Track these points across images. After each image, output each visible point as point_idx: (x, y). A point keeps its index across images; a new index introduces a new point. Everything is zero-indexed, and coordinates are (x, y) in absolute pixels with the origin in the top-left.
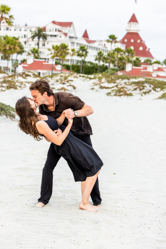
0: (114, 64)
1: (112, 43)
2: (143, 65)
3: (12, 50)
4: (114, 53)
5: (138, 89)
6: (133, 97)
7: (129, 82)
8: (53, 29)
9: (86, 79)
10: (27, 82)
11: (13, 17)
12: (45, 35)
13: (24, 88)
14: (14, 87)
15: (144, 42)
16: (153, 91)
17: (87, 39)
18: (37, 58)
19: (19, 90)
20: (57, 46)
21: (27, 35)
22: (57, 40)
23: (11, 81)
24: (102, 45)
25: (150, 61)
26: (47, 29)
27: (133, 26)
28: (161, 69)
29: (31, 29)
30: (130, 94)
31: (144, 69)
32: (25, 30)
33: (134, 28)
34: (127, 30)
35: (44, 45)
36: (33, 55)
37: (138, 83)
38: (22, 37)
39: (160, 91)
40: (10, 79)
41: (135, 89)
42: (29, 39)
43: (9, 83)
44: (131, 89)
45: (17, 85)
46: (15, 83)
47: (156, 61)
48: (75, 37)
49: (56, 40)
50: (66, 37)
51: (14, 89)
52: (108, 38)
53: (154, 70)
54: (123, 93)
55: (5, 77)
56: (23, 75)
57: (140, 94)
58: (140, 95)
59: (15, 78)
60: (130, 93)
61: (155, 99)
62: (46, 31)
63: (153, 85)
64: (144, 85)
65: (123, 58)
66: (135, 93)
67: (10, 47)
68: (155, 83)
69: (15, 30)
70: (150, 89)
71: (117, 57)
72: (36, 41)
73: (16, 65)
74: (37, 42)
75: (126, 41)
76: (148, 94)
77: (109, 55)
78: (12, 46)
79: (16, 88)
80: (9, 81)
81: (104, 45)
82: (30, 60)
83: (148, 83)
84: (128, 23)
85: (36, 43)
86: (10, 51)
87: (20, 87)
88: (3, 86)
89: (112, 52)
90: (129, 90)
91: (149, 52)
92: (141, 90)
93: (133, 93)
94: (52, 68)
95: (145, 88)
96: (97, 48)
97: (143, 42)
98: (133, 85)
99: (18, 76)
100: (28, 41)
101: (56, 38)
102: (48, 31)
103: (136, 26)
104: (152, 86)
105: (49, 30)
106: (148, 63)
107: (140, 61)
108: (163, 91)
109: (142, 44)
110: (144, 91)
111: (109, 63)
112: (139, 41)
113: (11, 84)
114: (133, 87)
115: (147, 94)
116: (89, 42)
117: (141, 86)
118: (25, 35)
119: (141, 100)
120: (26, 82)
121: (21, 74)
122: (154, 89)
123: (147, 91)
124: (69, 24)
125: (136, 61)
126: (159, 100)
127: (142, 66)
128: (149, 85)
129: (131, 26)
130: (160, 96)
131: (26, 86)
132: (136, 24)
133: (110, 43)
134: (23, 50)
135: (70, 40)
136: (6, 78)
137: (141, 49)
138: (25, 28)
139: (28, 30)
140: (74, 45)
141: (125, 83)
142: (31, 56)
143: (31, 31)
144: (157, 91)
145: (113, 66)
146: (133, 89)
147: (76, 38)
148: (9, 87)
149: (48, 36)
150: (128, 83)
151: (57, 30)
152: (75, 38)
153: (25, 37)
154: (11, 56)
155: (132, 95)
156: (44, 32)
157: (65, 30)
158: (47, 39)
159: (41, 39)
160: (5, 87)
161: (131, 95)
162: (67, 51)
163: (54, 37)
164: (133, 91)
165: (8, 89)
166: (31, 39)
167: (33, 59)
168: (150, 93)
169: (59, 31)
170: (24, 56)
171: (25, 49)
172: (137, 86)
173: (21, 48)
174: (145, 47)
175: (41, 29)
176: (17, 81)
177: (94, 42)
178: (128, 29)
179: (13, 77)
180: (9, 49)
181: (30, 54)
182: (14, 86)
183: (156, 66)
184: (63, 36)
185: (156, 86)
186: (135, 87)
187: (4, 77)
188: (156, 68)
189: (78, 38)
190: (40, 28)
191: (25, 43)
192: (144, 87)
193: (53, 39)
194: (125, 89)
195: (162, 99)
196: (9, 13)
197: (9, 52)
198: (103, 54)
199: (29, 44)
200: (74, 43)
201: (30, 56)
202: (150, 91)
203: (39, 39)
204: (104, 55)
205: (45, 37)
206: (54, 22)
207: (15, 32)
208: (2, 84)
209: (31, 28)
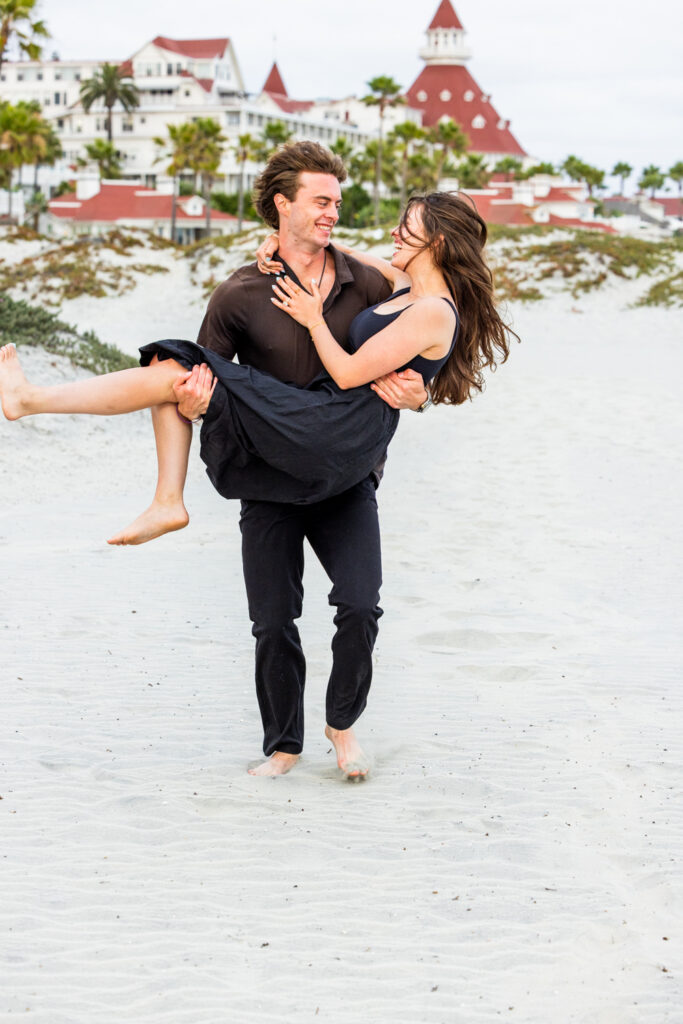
0: (392, 184)
1: (382, 109)
2: (495, 181)
3: (24, 151)
4: (391, 143)
5: (558, 273)
6: (543, 302)
7: (519, 250)
8: (159, 67)
9: (357, 244)
10: (138, 267)
11: (45, 26)
12: (130, 89)
13: (128, 291)
14: (92, 288)
15: (489, 97)
16: (612, 277)
17: (279, 96)
18: (110, 176)
19: (113, 297)
20: (184, 129)
21: (65, 95)
22: (178, 106)
23: (76, 266)
24: (338, 117)
25: (518, 166)
26: (135, 66)
27: (446, 43)
28: (563, 192)
29: (78, 72)
30: (530, 292)
31: (499, 196)
32: (58, 77)
33: (447, 49)
34: (424, 58)
35: (128, 128)
36: (94, 166)
37: (553, 251)
38: (47, 102)
39: (638, 276)
40: (70, 259)
41: (548, 274)
42: (72, 107)
43: (73, 274)
44: (532, 275)
45: (101, 282)
46: (93, 274)
47: (537, 164)
48: (242, 93)
49: (171, 108)
50: (208, 95)
51: (92, 295)
52: (367, 91)
53: (537, 199)
54: (506, 289)
55: (51, 253)
56: (112, 240)
57: (566, 290)
58: (568, 295)
59: (87, 254)
60: (528, 289)
61: (630, 307)
62: (135, 74)
63: (610, 254)
64: (579, 256)
65: (426, 162)
66: (548, 288)
67: (13, 140)
68: (614, 246)
69: (20, 78)
70: (603, 269)
71: (405, 156)
72: (98, 113)
73: (37, 207)
74: (104, 117)
75: (422, 96)
76: (597, 289)
77: (370, 152)
78: (22, 138)
79: (99, 294)
80: (69, 268)
81: (343, 116)
82: (89, 184)
83: (589, 249)
84: (428, 34)
85: (98, 120)
86: (16, 153)
87: (114, 287)
88: (50, 289)
89: (385, 138)
90: (525, 279)
91: (507, 133)
92: (567, 275)
93: (543, 287)
94: (172, 209)
95: (582, 267)
96: (321, 129)
97: (484, 99)
98: (536, 258)
99: (97, 248)
100: (69, 116)
101: (174, 98)
102: (141, 76)
103: (455, 42)
104: (608, 259)
105: (144, 73)
106: (511, 172)
107: (483, 168)
108: (650, 275)
109: (482, 106)
110: (581, 277)
111: (375, 182)
112: (469, 96)
113: (79, 279)
114: (537, 265)
115: (593, 289)
116: (290, 107)
117: (566, 260)
118: (57, 96)
119: (580, 312)
120: (134, 268)
121: (107, 238)
122: (616, 267)
123: (593, 278)
124: (216, 47)
125: (470, 168)
126: (644, 310)
127: (492, 184)
128: (597, 254)
129: (436, 43)
130: (646, 295)
131: (135, 283)
132: (455, 36)
133: (375, 109)
134: (57, 148)
135: (224, 104)
136: (55, 256)
137: (479, 122)
138: (56, 68)
139: (69, 76)
140: (238, 122)
141: (507, 253)
142: (91, 171)
143: (78, 77)
144: (629, 278)
145: (389, 190)
146: (538, 275)
147: (246, 96)
148: (72, 289)
149: (143, 92)
150: (516, 254)
151: (174, 69)
152: (239, 97)
153: (57, 101)
154: (15, 172)
155: (540, 297)
156: (125, 81)
157: (204, 68)
158: (138, 105)
159: (118, 107)
160: (58, 290)
161: (533, 295)
162: (219, 144)
163: (166, 97)
164: (538, 280)
165: (70, 298)
166: (80, 109)
167: (100, 180)
168: (604, 284)
169: (183, 73)
170: (61, 169)
171: (66, 146)
172: (552, 261)
173: (52, 142)
174: (492, 117)
175: (116, 68)
176: (100, 264)
177: (307, 105)
178: (429, 52)
179: (81, 253)
180: (12, 150)
181: (83, 164)
182: (90, 285)
183: (542, 185)
184: (197, 91)
185: (622, 257)
186: (546, 266)
187: (45, 251)
188: (543, 191)
189: (252, 94)
190: (112, 65)
191: (61, 123)
192: (578, 263)
193: (162, 103)
194: (510, 276)
195: (657, 305)
196: (31, 13)
197: (12, 157)
198: (350, 150)
199: (75, 128)
200: (237, 113)
201: (88, 168)
202: (603, 277)
203: (109, 104)
204: (353, 153)
205: (130, 98)
206: (160, 42)
207: (22, 85)
208: (44, 280)
209: (78, 67)
